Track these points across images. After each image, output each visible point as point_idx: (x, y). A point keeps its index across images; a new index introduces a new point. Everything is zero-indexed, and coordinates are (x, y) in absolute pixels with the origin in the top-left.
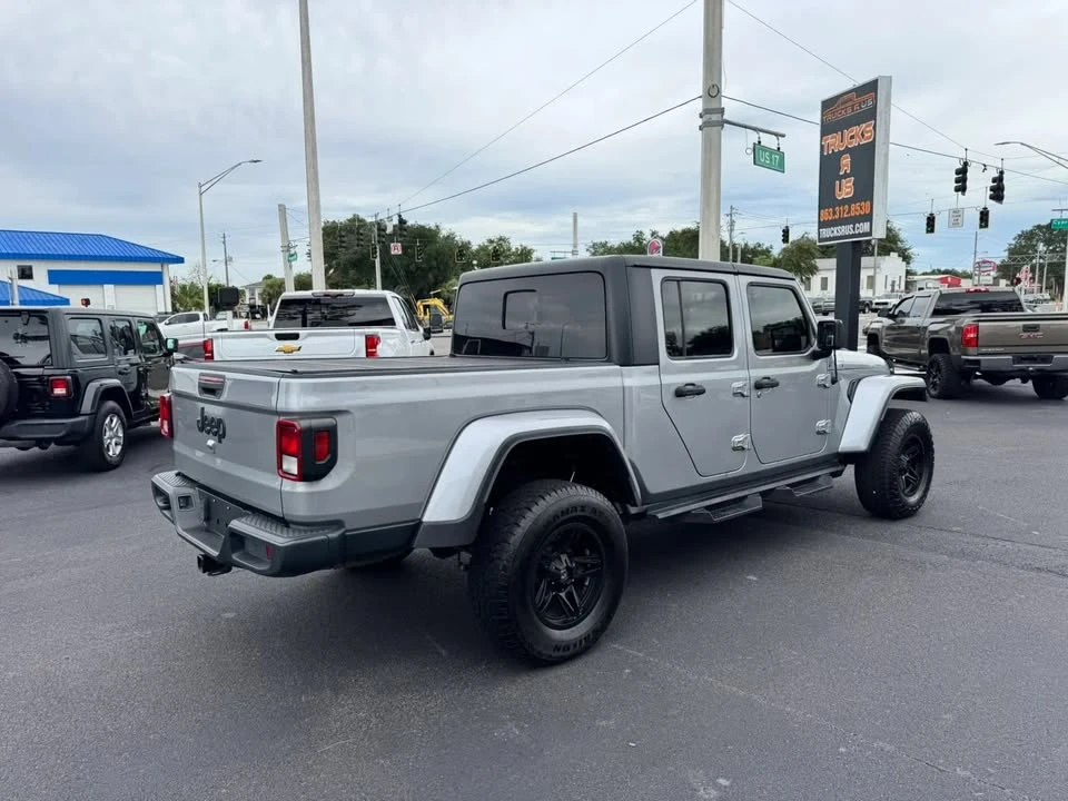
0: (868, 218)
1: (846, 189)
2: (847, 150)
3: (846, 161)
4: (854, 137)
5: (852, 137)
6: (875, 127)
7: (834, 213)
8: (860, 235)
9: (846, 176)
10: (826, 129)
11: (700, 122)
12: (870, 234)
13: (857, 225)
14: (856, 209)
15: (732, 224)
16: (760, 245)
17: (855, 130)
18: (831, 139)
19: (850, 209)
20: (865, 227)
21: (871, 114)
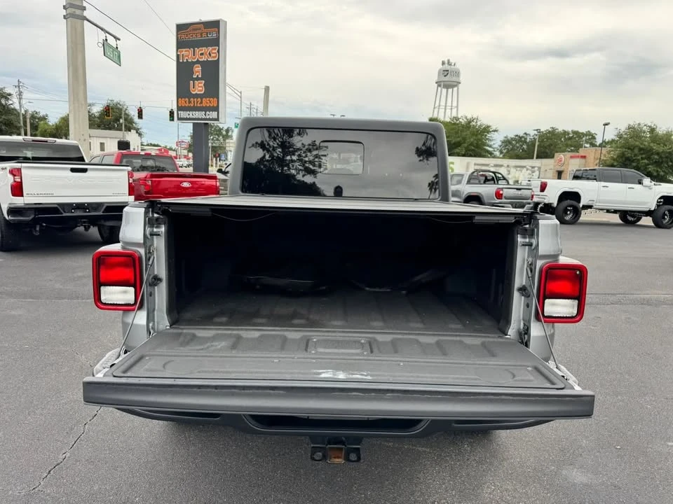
0: (216, 109)
1: (198, 88)
2: (198, 62)
3: (198, 69)
4: (204, 54)
5: (202, 54)
6: (218, 51)
7: (190, 102)
8: (210, 119)
9: (198, 79)
10: (180, 45)
11: (64, 12)
12: (217, 119)
13: (208, 112)
14: (206, 102)
15: (20, 94)
16: (36, 113)
17: (204, 50)
18: (184, 52)
19: (202, 100)
20: (214, 115)
21: (216, 42)
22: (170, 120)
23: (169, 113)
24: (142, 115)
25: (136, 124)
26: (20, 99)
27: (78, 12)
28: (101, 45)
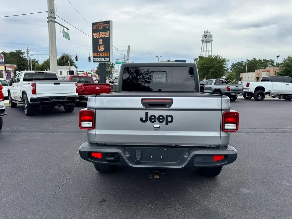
0: (109, 57)
1: (101, 48)
2: (101, 38)
3: (101, 41)
4: (104, 34)
5: (102, 35)
6: (109, 33)
7: (98, 54)
8: (106, 61)
9: (101, 45)
10: (94, 31)
12: (109, 61)
13: (105, 58)
14: (105, 54)
16: (34, 60)
17: (103, 33)
18: (95, 34)
19: (103, 54)
20: (108, 59)
21: (108, 30)
22: (89, 61)
23: (88, 58)
24: (77, 59)
25: (74, 63)
26: (28, 54)
27: (53, 20)
28: (62, 32)
